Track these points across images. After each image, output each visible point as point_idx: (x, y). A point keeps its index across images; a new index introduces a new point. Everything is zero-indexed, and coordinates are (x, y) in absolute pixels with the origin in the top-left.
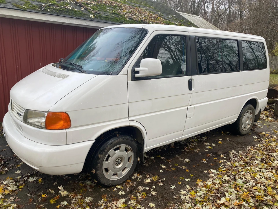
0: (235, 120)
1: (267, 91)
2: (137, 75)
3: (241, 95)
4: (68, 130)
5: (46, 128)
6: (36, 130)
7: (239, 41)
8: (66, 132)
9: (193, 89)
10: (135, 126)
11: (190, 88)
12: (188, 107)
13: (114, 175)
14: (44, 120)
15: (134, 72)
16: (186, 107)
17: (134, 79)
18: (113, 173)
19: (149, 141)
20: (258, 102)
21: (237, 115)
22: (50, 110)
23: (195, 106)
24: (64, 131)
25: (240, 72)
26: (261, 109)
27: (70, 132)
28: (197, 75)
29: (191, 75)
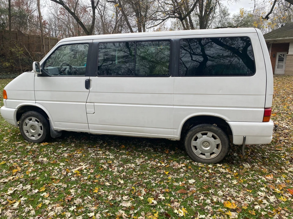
9: (91, 88)
10: (39, 107)
11: (87, 87)
17: (39, 75)
18: (31, 135)
23: (95, 104)
25: (170, 77)
28: (97, 77)
29: (90, 76)
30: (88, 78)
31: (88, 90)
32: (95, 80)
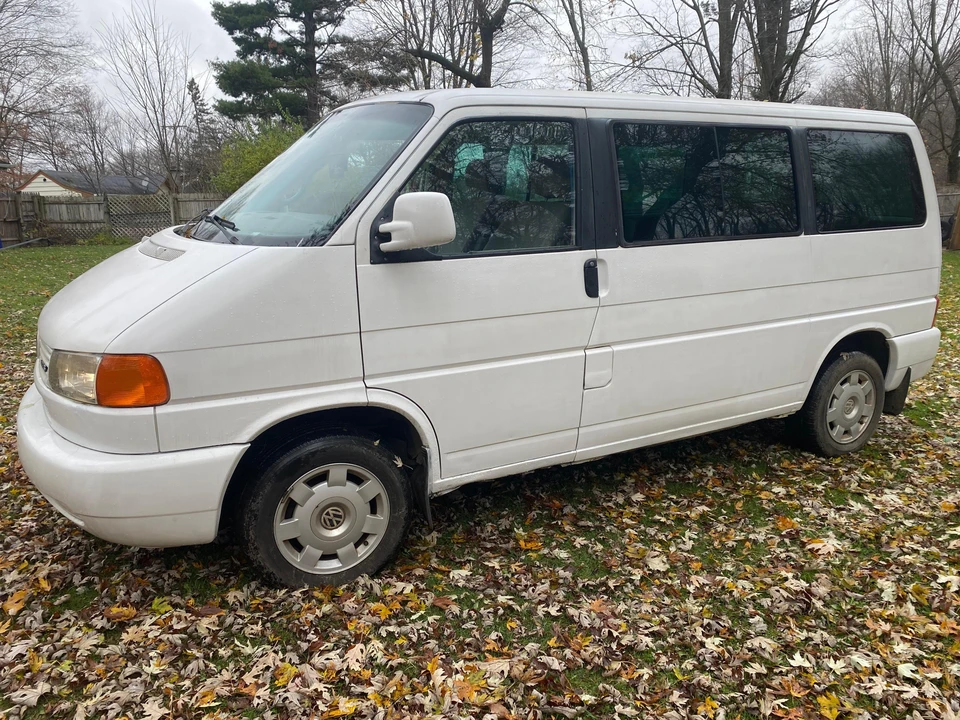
0: (798, 403)
1: (932, 303)
2: (384, 246)
3: (810, 316)
4: (160, 410)
5: (100, 402)
6: (75, 409)
7: (797, 131)
8: (155, 416)
9: (602, 293)
10: (387, 405)
11: (592, 289)
12: (588, 352)
13: (324, 557)
14: (92, 377)
15: (379, 237)
16: (581, 353)
17: (379, 257)
18: (320, 553)
19: (448, 459)
20: (893, 343)
21: (801, 386)
22: (109, 350)
23: (616, 348)
24: (149, 411)
25: (802, 236)
26: (909, 371)
27: (168, 414)
28: (620, 249)
29: (596, 248)
30: (589, 254)
31: (593, 301)
32: (618, 261)
